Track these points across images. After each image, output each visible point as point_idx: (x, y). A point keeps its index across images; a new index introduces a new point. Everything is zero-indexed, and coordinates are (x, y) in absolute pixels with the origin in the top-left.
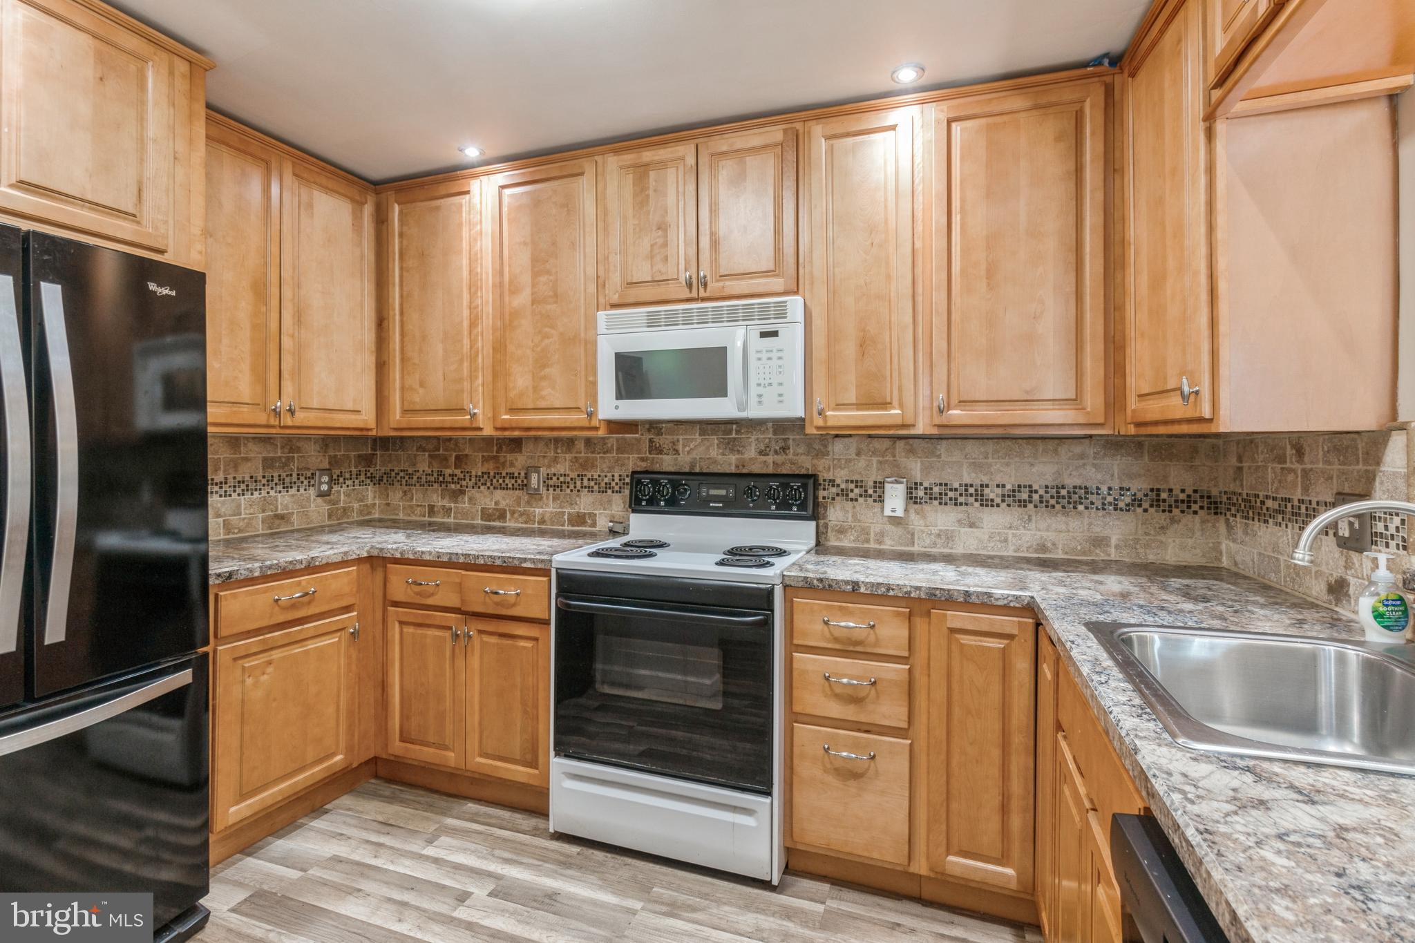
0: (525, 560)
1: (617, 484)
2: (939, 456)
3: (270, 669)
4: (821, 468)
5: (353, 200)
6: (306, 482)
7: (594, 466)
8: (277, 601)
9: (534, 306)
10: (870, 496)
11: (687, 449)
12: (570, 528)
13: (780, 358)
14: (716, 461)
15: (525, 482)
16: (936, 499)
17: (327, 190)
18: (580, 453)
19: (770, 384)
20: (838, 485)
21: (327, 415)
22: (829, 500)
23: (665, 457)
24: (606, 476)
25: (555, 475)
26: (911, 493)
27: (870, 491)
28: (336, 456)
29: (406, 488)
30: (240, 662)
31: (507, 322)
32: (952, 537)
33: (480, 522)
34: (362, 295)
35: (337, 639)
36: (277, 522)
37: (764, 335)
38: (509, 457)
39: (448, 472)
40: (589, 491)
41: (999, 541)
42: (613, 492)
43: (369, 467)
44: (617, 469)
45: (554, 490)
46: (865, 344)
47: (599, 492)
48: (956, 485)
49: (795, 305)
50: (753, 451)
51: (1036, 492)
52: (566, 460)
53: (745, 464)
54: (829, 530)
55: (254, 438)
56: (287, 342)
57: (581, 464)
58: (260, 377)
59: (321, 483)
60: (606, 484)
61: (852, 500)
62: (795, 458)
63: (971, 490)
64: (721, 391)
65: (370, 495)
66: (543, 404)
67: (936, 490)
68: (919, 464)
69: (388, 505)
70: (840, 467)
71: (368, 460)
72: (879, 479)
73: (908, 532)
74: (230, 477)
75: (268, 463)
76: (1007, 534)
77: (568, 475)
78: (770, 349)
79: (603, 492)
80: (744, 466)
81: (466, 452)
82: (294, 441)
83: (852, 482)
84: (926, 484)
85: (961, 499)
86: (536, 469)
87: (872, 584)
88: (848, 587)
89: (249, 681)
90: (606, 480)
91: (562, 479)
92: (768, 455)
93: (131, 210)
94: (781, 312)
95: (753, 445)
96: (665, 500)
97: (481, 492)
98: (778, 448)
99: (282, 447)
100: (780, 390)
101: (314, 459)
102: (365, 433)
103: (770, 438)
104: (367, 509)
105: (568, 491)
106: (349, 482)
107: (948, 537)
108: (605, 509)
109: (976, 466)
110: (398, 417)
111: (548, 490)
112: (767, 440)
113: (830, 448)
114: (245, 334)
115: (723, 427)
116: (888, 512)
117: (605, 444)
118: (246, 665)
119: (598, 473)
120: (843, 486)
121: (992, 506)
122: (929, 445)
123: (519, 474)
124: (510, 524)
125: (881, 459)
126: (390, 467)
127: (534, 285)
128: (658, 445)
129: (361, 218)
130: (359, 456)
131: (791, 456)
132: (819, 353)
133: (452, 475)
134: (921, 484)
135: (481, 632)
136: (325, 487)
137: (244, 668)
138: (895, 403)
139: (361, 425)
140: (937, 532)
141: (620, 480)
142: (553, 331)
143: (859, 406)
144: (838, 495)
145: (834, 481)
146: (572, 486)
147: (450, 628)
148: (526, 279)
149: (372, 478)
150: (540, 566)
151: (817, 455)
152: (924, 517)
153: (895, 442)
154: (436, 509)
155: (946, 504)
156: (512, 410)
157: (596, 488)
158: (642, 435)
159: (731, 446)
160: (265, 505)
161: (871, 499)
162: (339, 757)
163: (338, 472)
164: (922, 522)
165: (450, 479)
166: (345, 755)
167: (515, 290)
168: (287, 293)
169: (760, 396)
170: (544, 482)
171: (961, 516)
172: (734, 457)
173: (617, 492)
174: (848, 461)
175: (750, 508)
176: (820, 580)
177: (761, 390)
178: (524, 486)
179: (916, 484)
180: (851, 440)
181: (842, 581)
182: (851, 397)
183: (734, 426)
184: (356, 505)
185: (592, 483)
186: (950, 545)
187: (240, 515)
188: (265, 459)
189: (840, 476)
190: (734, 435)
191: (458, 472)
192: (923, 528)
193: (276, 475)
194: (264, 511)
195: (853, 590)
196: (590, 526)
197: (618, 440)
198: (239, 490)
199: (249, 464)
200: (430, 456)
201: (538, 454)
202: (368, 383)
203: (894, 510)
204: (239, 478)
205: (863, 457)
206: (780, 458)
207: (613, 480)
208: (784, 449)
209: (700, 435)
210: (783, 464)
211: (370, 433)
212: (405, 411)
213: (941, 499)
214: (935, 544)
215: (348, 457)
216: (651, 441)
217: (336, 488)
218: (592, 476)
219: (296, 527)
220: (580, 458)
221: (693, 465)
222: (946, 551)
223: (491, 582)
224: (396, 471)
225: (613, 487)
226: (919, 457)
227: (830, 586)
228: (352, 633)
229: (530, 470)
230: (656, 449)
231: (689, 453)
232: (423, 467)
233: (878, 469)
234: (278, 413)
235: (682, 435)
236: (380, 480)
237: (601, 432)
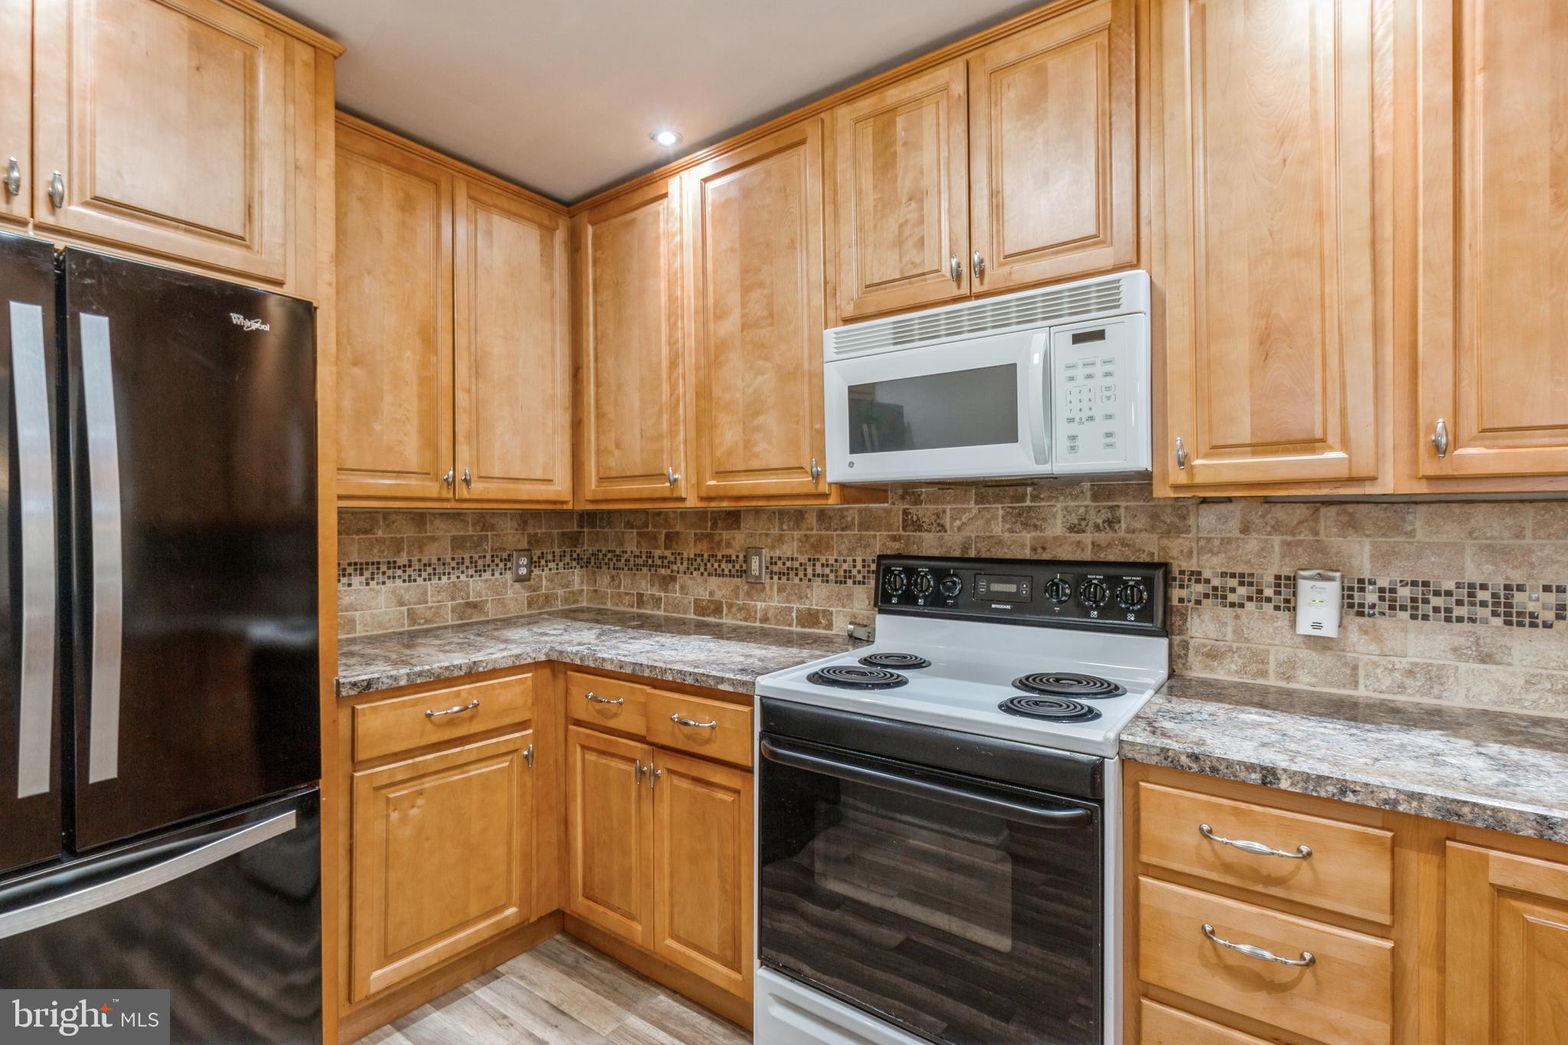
0: (722, 680)
1: (859, 572)
2: (1411, 534)
3: (420, 802)
4: (1175, 553)
5: (541, 226)
6: (501, 565)
7: (829, 547)
8: (429, 716)
9: (745, 333)
10: (1269, 600)
11: (958, 523)
12: (800, 629)
13: (1108, 374)
14: (1000, 541)
15: (744, 568)
16: (1403, 608)
17: (509, 214)
18: (812, 529)
19: (1091, 418)
20: (1207, 581)
21: (512, 486)
22: (1191, 605)
23: (925, 535)
24: (845, 561)
25: (780, 558)
26: (1351, 597)
27: (1269, 592)
28: (536, 534)
29: (614, 572)
30: (384, 792)
31: (713, 355)
32: (1439, 677)
33: (692, 616)
34: (553, 341)
35: (507, 764)
36: (469, 611)
37: (1078, 338)
38: (726, 535)
39: (657, 553)
40: (822, 581)
41: (1550, 691)
42: (854, 583)
43: (575, 546)
44: (859, 551)
45: (780, 579)
46: (1270, 339)
47: (836, 582)
48: (1450, 585)
49: (1135, 286)
50: (1059, 522)
52: (793, 538)
53: (1047, 545)
54: (1191, 652)
55: (441, 514)
56: (462, 398)
57: (812, 545)
58: (429, 442)
59: (519, 566)
60: (845, 571)
61: (1232, 605)
62: (1129, 536)
63: (1484, 596)
64: (1010, 434)
65: (577, 579)
66: (755, 464)
67: (1404, 593)
68: (1367, 548)
69: (596, 591)
70: (1211, 551)
71: (574, 539)
72: (1286, 571)
73: (1346, 664)
74: (415, 559)
75: (458, 543)
77: (797, 560)
78: (1090, 360)
79: (841, 582)
80: (1044, 549)
81: (677, 529)
82: (488, 517)
83: (1233, 575)
84: (1383, 582)
85: (1458, 611)
86: (757, 551)
87: (1307, 778)
88: (1253, 776)
89: (395, 816)
90: (845, 566)
91: (789, 564)
92: (1084, 532)
93: (238, 231)
94: (1110, 299)
95: (1060, 516)
96: (925, 598)
97: (694, 579)
98: (1100, 521)
99: (474, 525)
100: (1110, 426)
101: (510, 537)
102: (558, 507)
103: (1087, 507)
104: (574, 596)
105: (796, 580)
106: (552, 565)
107: (1434, 676)
108: (844, 606)
109: (1495, 551)
110: (593, 486)
111: (772, 578)
112: (1082, 510)
113: (1191, 521)
114: (411, 391)
115: (1011, 491)
116: (1304, 628)
117: (843, 518)
118: (391, 796)
119: (835, 557)
120: (1216, 582)
121: (1533, 625)
123: (737, 557)
124: (727, 620)
125: (1289, 538)
126: (597, 546)
127: (743, 305)
128: (915, 518)
129: (552, 247)
130: (563, 534)
131: (1122, 534)
132: (1179, 359)
133: (661, 557)
134: (1372, 582)
135: (670, 771)
136: (523, 571)
137: (388, 800)
138: (1333, 438)
139: (553, 497)
140: (1407, 667)
141: (864, 566)
142: (769, 365)
143: (1259, 447)
144: (1207, 596)
145: (1199, 573)
146: (801, 574)
147: (633, 761)
148: (734, 298)
149: (579, 559)
150: (741, 690)
151: (1169, 532)
152: (1379, 640)
153: (1317, 510)
154: (645, 598)
155: (1425, 617)
156: (719, 474)
157: (832, 576)
158: (894, 504)
159: (1024, 518)
160: (454, 591)
161: (1271, 606)
162: (512, 911)
163: (538, 553)
164: (1373, 647)
165: (659, 562)
166: (520, 907)
167: (720, 315)
168: (461, 338)
169: (1073, 438)
170: (767, 568)
171: (1461, 641)
172: (1029, 536)
173: (859, 582)
174: (1226, 542)
175: (1054, 613)
176: (1195, 757)
177: (1073, 428)
178: (743, 573)
179: (1361, 581)
180: (1231, 507)
181: (1240, 763)
182: (1242, 433)
183: (1029, 489)
184: (560, 592)
185: (827, 571)
186: (1436, 691)
187: (427, 602)
188: (454, 539)
189: (1211, 566)
190: (1028, 503)
191: (668, 553)
192: (1376, 658)
193: (467, 556)
194: (453, 599)
195: (1264, 783)
196: (825, 629)
197: (860, 511)
198: (424, 575)
199: (436, 544)
200: (638, 533)
201: (759, 532)
202: (562, 444)
203: (1317, 626)
204: (425, 561)
205: (1255, 535)
206: (1103, 537)
207: (855, 566)
208: (1111, 523)
209: (977, 502)
210: (1109, 545)
211: (565, 507)
212: (601, 479)
213: (1415, 609)
214: (1402, 688)
215: (550, 535)
216: (906, 512)
217: (536, 572)
218: (827, 560)
219: (490, 618)
220: (812, 536)
221: (965, 548)
222: (1428, 701)
223: (680, 707)
224: (604, 552)
225: (855, 577)
226: (1368, 536)
227: (1214, 769)
228: (526, 757)
229: (749, 552)
230: (913, 524)
231: (959, 529)
232: (631, 547)
233: (1283, 556)
234: (451, 484)
235: (949, 502)
236: (591, 563)
237: (833, 501)
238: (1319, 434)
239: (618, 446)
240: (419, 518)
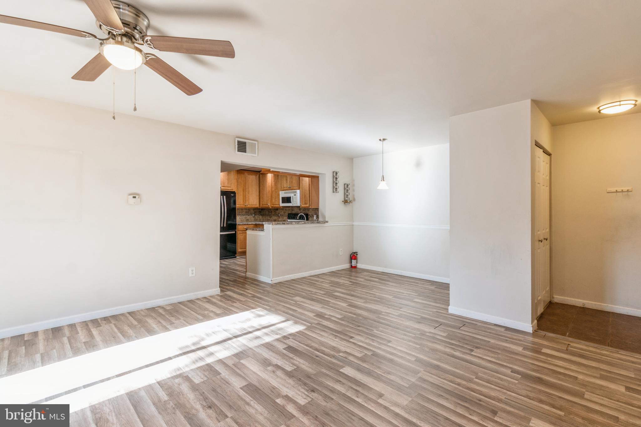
3: (243, 235)
4: (309, 213)
5: (255, 175)
6: (251, 215)
8: (244, 228)
9: (274, 190)
13: (297, 198)
17: (251, 175)
19: (296, 201)
21: (252, 206)
28: (255, 211)
29: (265, 216)
31: (272, 192)
34: (257, 188)
36: (247, 220)
37: (295, 195)
38: (277, 211)
39: (270, 214)
46: (305, 196)
50: (302, 210)
52: (283, 212)
56: (247, 196)
58: (244, 201)
62: (306, 211)
65: (261, 217)
66: (276, 204)
69: (263, 219)
71: (260, 212)
74: (241, 214)
75: (246, 212)
81: (272, 211)
82: (250, 209)
93: (231, 188)
97: (274, 217)
98: (304, 210)
101: (252, 211)
102: (257, 208)
106: (257, 215)
111: (281, 216)
114: (242, 196)
116: (314, 219)
118: (241, 234)
120: (311, 215)
123: (277, 214)
126: (263, 213)
127: (274, 187)
129: (257, 177)
132: (301, 197)
136: (254, 216)
142: (277, 194)
146: (283, 216)
149: (261, 215)
151: (308, 211)
154: (269, 220)
156: (273, 205)
158: (291, 208)
160: (246, 218)
168: (247, 190)
169: (295, 203)
178: (278, 216)
180: (310, 209)
182: (304, 203)
184: (259, 219)
187: (242, 219)
190: (300, 208)
193: (247, 214)
197: (288, 209)
198: (242, 216)
199: (244, 212)
200: (268, 211)
202: (258, 201)
205: (313, 211)
209: (297, 208)
212: (262, 205)
215: (257, 211)
218: (286, 214)
219: (250, 221)
229: (279, 213)
230: (292, 210)
231: (296, 211)
232: (267, 213)
233: (314, 213)
234: (246, 205)
235: (295, 208)
236: (263, 215)
237: (282, 208)
238: (307, 204)
239: (264, 201)
240: (242, 209)
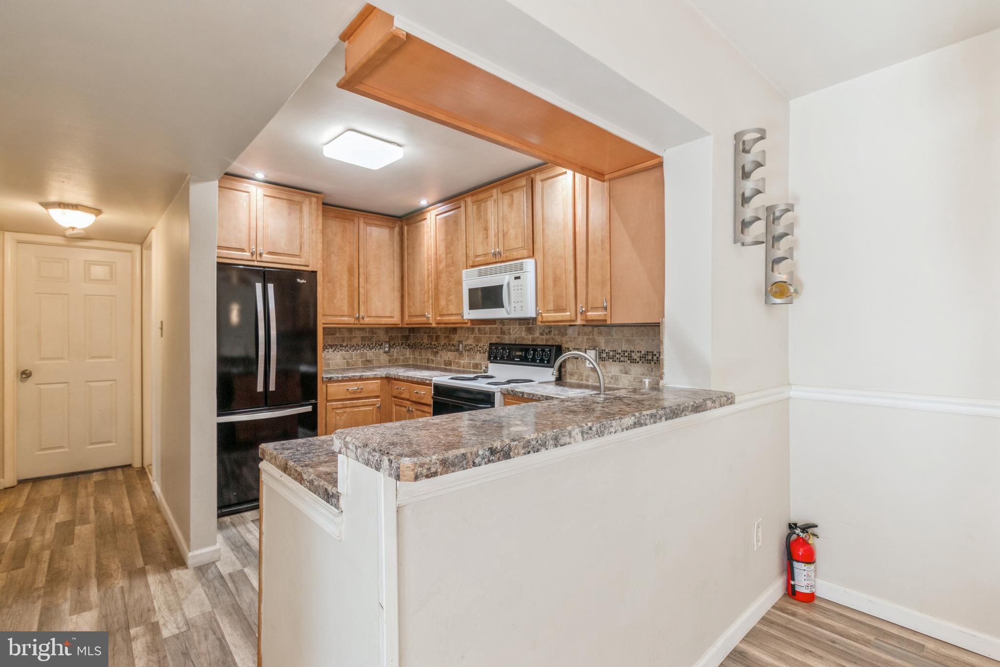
0: (426, 379)
2: (612, 336)
3: (345, 415)
4: (564, 342)
5: (390, 227)
6: (379, 347)
7: (481, 341)
8: (348, 390)
9: (446, 268)
11: (514, 332)
12: (473, 370)
13: (522, 289)
14: (524, 338)
15: (458, 348)
16: (611, 358)
17: (378, 226)
18: (476, 334)
21: (379, 319)
23: (506, 336)
25: (468, 345)
26: (600, 355)
28: (392, 336)
29: (420, 350)
30: (335, 410)
31: (438, 274)
32: (617, 379)
33: (443, 366)
34: (394, 267)
35: (371, 408)
36: (367, 363)
37: (516, 278)
38: (453, 336)
39: (433, 343)
40: (479, 353)
41: (638, 382)
43: (407, 341)
45: (468, 352)
46: (556, 280)
47: (483, 353)
48: (620, 351)
49: (526, 264)
50: (538, 331)
51: (655, 355)
52: (471, 338)
54: (567, 374)
55: (358, 329)
56: (362, 290)
57: (477, 340)
58: (351, 305)
59: (385, 347)
62: (554, 337)
63: (626, 354)
65: (408, 353)
66: (450, 312)
67: (611, 353)
68: (603, 340)
69: (414, 358)
70: (571, 341)
71: (407, 338)
74: (349, 344)
75: (363, 339)
76: (642, 378)
77: (472, 345)
78: (519, 285)
80: (534, 341)
81: (439, 334)
82: (374, 330)
83: (577, 349)
84: (607, 351)
85: (622, 359)
86: (462, 342)
87: (528, 394)
89: (338, 418)
90: (485, 347)
91: (470, 347)
92: (543, 335)
93: (298, 254)
96: (500, 357)
97: (444, 353)
98: (547, 332)
99: (369, 332)
100: (521, 304)
101: (382, 337)
102: (396, 326)
104: (407, 360)
105: (472, 353)
106: (398, 347)
108: (483, 360)
109: (628, 341)
110: (407, 319)
111: (465, 352)
112: (543, 328)
113: (567, 332)
114: (345, 289)
117: (484, 330)
118: (337, 412)
119: (483, 344)
121: (635, 363)
122: (608, 330)
123: (456, 344)
124: (453, 368)
125: (588, 337)
126: (415, 341)
127: (446, 259)
129: (393, 234)
130: (403, 336)
131: (552, 336)
133: (435, 345)
134: (605, 351)
135: (416, 409)
136: (387, 349)
137: (336, 413)
138: (568, 309)
139: (393, 323)
140: (612, 376)
142: (452, 279)
143: (554, 310)
145: (569, 348)
146: (474, 350)
147: (406, 407)
148: (443, 256)
149: (409, 345)
150: (430, 382)
151: (562, 335)
152: (605, 368)
153: (593, 329)
154: (429, 360)
155: (615, 361)
156: (441, 315)
157: (482, 351)
158: (498, 325)
159: (530, 331)
160: (362, 355)
163: (393, 343)
164: (605, 371)
165: (433, 347)
167: (441, 262)
168: (361, 270)
170: (464, 348)
171: (622, 368)
172: (530, 336)
173: (486, 353)
174: (574, 338)
175: (530, 361)
176: (512, 391)
177: (515, 305)
178: (458, 350)
179: (602, 350)
180: (576, 327)
181: (519, 392)
184: (401, 358)
185: (481, 349)
186: (617, 383)
187: (353, 359)
188: (362, 337)
189: (572, 346)
190: (531, 326)
191: (436, 343)
192: (605, 374)
193: (366, 343)
194: (362, 358)
197: (490, 328)
198: (352, 349)
199: (356, 339)
200: (428, 336)
201: (462, 335)
202: (397, 305)
204: (352, 345)
205: (581, 336)
206: (548, 337)
208: (550, 332)
209: (519, 325)
210: (549, 339)
211: (398, 326)
212: (409, 316)
213: (613, 359)
215: (397, 336)
216: (501, 328)
217: (392, 350)
218: (481, 345)
219: (375, 365)
220: (476, 337)
221: (515, 340)
223: (418, 388)
224: (417, 343)
225: (485, 351)
226: (604, 336)
227: (515, 394)
228: (378, 407)
229: (460, 342)
230: (503, 333)
231: (514, 334)
232: (425, 341)
233: (587, 342)
234: (358, 319)
235: (512, 325)
236: (412, 347)
237: (469, 325)
238: (565, 308)
239: (413, 305)
240: (350, 330)
